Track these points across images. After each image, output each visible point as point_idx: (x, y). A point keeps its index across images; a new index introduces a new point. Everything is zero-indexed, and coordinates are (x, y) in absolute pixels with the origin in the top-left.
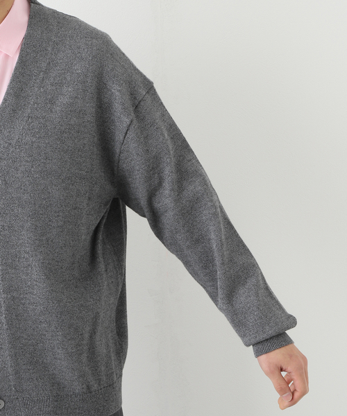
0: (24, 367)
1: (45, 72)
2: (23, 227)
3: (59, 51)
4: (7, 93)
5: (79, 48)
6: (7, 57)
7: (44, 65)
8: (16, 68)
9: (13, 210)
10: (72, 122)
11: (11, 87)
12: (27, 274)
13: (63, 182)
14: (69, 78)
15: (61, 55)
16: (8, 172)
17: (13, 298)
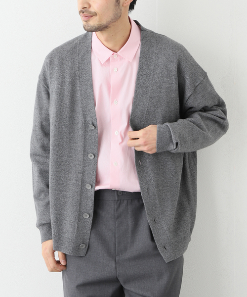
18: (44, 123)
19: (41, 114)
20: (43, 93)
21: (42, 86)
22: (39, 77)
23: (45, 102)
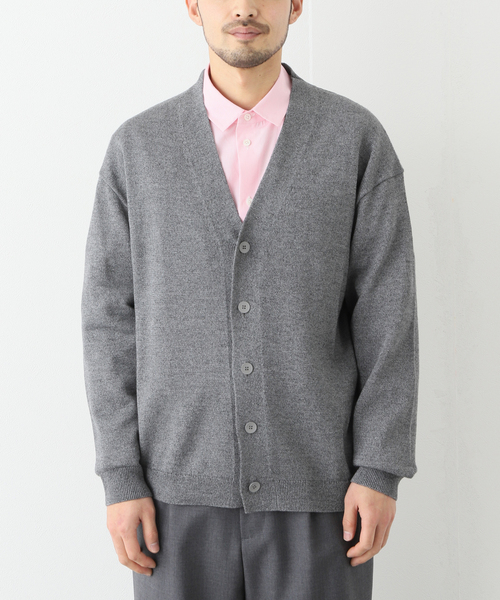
0: (282, 447)
1: (308, 144)
2: (284, 299)
3: (321, 125)
4: (271, 164)
5: (341, 121)
6: (273, 126)
7: (306, 137)
8: (279, 139)
9: (275, 282)
10: (336, 194)
11: (273, 158)
12: (288, 349)
13: (325, 255)
14: (332, 151)
15: (323, 129)
16: (271, 243)
17: (273, 373)
18: (112, 261)
19: (104, 244)
20: (109, 202)
21: (107, 190)
22: (101, 173)
23: (113, 220)
